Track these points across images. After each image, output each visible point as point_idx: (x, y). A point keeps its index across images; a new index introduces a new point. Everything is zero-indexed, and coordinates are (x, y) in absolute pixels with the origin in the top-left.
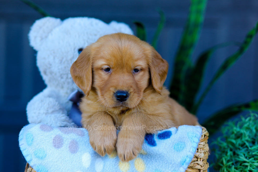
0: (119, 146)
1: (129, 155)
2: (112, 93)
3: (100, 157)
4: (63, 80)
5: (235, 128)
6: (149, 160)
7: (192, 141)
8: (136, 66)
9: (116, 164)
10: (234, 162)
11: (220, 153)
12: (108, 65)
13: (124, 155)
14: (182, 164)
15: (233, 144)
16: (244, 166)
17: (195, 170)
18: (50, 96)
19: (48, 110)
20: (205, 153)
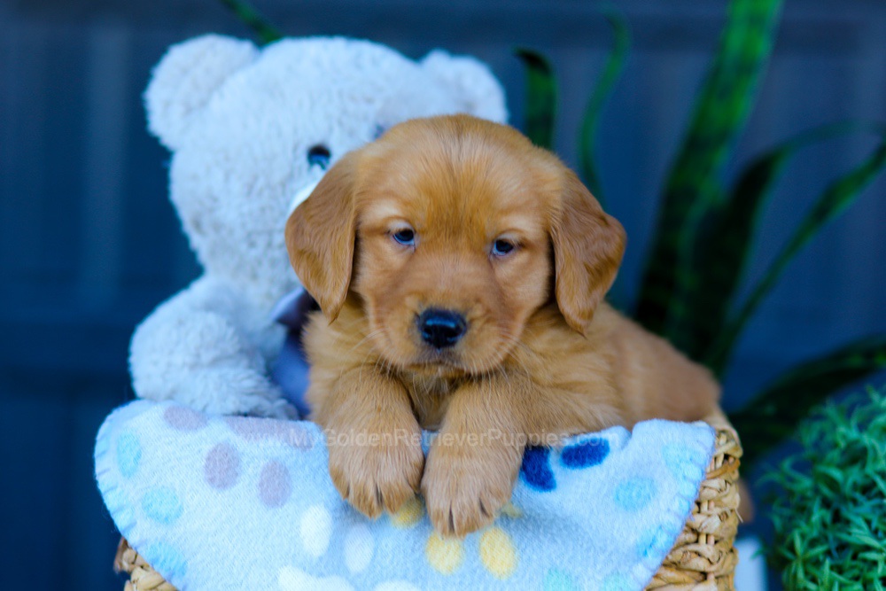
0: (433, 485)
1: (466, 514)
2: (409, 316)
3: (363, 520)
4: (254, 253)
5: (842, 429)
6: (530, 534)
7: (680, 476)
8: (503, 232)
9: (417, 547)
10: (833, 546)
11: (787, 512)
12: (407, 220)
13: (451, 512)
14: (641, 553)
15: (833, 484)
16: (865, 561)
17: (688, 573)
18: (210, 307)
19: (198, 356)
20: (724, 516)
